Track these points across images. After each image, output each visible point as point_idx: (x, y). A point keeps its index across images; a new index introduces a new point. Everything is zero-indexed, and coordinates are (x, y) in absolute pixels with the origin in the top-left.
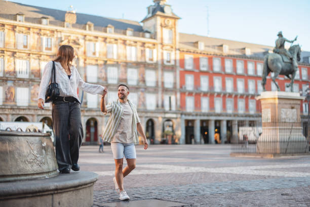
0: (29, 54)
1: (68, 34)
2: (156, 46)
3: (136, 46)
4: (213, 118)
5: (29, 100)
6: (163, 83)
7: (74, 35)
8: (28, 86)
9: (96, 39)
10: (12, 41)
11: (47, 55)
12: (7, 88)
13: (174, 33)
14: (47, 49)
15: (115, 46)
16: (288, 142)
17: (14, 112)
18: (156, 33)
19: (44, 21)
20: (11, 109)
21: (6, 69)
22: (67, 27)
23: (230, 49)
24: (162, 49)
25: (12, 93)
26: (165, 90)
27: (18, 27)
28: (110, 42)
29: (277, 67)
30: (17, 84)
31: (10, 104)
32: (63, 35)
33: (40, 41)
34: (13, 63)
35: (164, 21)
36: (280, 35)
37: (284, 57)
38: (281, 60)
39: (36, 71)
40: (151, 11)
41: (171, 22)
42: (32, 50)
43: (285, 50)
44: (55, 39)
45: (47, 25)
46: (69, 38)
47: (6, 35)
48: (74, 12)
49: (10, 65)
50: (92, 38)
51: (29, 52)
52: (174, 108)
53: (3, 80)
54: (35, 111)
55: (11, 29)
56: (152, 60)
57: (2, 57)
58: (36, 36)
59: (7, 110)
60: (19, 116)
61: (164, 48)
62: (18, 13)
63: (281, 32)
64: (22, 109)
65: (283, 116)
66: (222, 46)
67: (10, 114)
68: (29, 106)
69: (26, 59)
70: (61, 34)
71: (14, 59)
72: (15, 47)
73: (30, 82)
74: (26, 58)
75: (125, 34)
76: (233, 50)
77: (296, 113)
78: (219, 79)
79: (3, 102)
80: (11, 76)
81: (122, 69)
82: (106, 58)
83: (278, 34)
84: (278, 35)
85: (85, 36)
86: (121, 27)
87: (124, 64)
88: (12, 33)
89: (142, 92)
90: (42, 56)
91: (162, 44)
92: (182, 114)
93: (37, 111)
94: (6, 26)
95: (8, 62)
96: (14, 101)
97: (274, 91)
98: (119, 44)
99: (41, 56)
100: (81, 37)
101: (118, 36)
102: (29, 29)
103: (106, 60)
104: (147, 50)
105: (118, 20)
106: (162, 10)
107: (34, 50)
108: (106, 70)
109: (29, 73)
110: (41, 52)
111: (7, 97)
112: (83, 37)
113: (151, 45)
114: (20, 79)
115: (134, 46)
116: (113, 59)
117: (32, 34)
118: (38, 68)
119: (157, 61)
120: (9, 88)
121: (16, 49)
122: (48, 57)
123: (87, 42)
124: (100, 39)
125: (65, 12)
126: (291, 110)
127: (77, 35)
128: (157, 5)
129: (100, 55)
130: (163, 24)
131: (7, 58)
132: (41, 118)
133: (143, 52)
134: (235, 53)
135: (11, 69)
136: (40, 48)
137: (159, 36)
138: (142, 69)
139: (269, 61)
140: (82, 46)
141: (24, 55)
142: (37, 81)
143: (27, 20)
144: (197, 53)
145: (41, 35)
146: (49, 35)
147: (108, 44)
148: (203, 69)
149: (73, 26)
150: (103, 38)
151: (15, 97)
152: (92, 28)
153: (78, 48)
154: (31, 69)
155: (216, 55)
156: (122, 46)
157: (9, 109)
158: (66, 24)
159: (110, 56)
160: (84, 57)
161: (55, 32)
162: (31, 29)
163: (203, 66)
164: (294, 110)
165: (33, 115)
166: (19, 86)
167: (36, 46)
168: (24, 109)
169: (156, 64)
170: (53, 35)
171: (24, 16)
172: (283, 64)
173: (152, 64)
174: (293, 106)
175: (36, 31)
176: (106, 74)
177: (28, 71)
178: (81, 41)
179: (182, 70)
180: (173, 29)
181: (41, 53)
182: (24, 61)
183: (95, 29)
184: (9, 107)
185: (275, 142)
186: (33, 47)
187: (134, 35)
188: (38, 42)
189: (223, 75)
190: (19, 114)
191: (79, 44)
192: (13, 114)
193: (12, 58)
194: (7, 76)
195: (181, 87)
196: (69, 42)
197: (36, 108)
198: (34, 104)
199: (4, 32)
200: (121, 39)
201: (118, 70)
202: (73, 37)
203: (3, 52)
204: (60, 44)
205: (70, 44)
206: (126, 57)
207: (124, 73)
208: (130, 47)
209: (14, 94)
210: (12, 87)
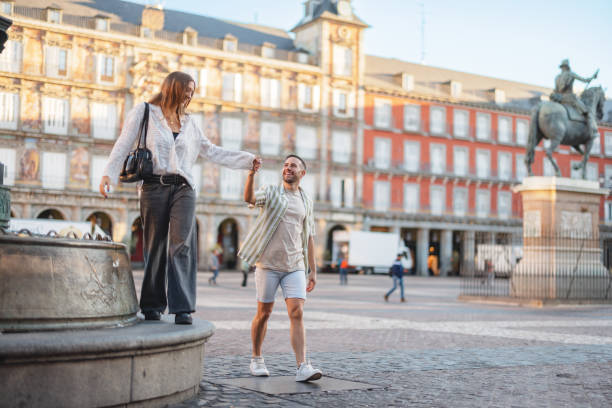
0: (69, 88)
1: (148, 51)
2: (318, 79)
3: (279, 78)
4: (427, 226)
5: (67, 178)
6: (330, 153)
7: (158, 53)
8: (65, 150)
9: (201, 62)
10: (37, 60)
11: (104, 91)
12: (24, 152)
13: (355, 55)
14: (105, 78)
15: (238, 76)
16: (572, 278)
17: (37, 201)
18: (319, 54)
19: (101, 23)
20: (31, 193)
21: (24, 116)
22: (145, 36)
23: (464, 91)
24: (331, 85)
25: (33, 163)
26: (335, 168)
27: (48, 34)
28: (229, 69)
29: (557, 130)
30: (43, 145)
31: (29, 183)
32: (137, 51)
33: (91, 63)
34: (37, 103)
35: (337, 32)
36: (565, 66)
37: (571, 111)
38: (565, 116)
39: (82, 121)
40: (311, 10)
41: (350, 33)
42: (76, 80)
43: (574, 96)
44: (122, 60)
45: (106, 31)
46: (149, 58)
47: (25, 48)
48: (160, 7)
49: (32, 108)
50: (193, 59)
51: (68, 83)
52: (349, 204)
53: (17, 136)
54: (79, 200)
55: (35, 36)
56: (309, 106)
57: (17, 91)
58: (85, 53)
59: (23, 196)
60: (46, 208)
61: (335, 84)
62: (49, 5)
63: (567, 61)
64: (52, 195)
65: (566, 226)
66: (448, 83)
67: (27, 204)
68: (67, 189)
69: (62, 97)
70: (133, 51)
71: (40, 96)
72: (41, 72)
73: (70, 143)
74: (62, 94)
75: (258, 53)
76: (470, 92)
77: (590, 220)
78: (441, 149)
79: (16, 179)
80: (32, 130)
81: (251, 123)
82: (221, 100)
83: (560, 64)
84: (562, 67)
85: (180, 55)
86: (252, 39)
87: (255, 113)
88: (36, 45)
90: (95, 92)
91: (330, 75)
92: (365, 215)
93: (82, 199)
94: (26, 31)
95: (28, 101)
96: (37, 178)
97: (548, 175)
98: (246, 73)
99: (92, 92)
100: (171, 57)
101: (244, 57)
102: (71, 37)
103: (219, 103)
104: (302, 88)
105: (246, 27)
106: (334, 9)
107: (80, 80)
108: (219, 123)
109: (69, 124)
110: (91, 83)
111: (23, 169)
112: (175, 57)
113: (309, 78)
114: (50, 137)
115: (275, 78)
116: (234, 102)
117: (75, 47)
118: (85, 116)
119: (320, 110)
120: (28, 154)
121: (45, 77)
122: (105, 95)
123: (184, 68)
124: (209, 62)
125: (141, 8)
126: (580, 214)
127: (165, 54)
129: (208, 93)
130: (334, 36)
131: (25, 93)
132: (90, 212)
133: (293, 90)
134: (474, 98)
135: (34, 115)
136: (92, 77)
137: (325, 60)
138: (290, 124)
139: (541, 116)
141: (60, 88)
142: (83, 140)
143: (68, 19)
144: (400, 96)
145: (93, 50)
146: (109, 51)
147: (224, 74)
148: (413, 128)
149: (158, 34)
150: (215, 60)
151: (38, 170)
152: (195, 40)
154: (73, 116)
155: (437, 102)
156: (253, 78)
157: (26, 193)
158: (143, 30)
159: (227, 97)
161: (122, 46)
162: (75, 39)
163: (411, 123)
164: (587, 215)
165: (72, 207)
166: (48, 149)
167: (83, 71)
168: (56, 195)
169: (319, 115)
170: (118, 52)
171: (61, 12)
173: (309, 116)
174: (585, 206)
175: (84, 42)
176: (219, 131)
177: (66, 121)
178: (172, 66)
179: (368, 128)
180: (354, 48)
181: (93, 86)
182: (60, 102)
183: (200, 43)
184: (27, 190)
185: (547, 276)
186: (77, 74)
187: (277, 57)
188: (86, 63)
189: (450, 141)
190: (45, 205)
191: (167, 71)
192: (34, 205)
193: (36, 94)
194: (26, 128)
195: (366, 162)
196: (148, 66)
197: (80, 194)
198: (75, 185)
199: (21, 41)
200: (250, 64)
201: (243, 124)
202: (156, 57)
203: (18, 81)
204: (131, 69)
205: (151, 70)
206: (259, 99)
207: (254, 131)
208: (268, 80)
209: (37, 164)
210: (34, 150)
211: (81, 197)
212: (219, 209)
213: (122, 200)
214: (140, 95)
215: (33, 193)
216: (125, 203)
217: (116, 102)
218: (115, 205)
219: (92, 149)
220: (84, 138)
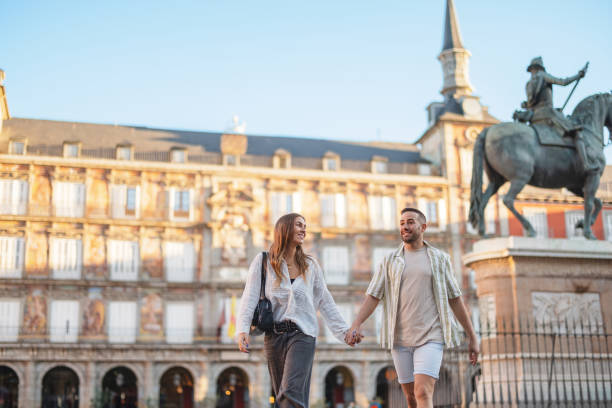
0: (138, 228)
1: (227, 180)
2: (444, 192)
3: (392, 195)
5: (137, 329)
7: (240, 180)
8: (134, 297)
9: (292, 186)
10: (102, 202)
11: (178, 228)
12: (89, 303)
14: (179, 214)
15: (339, 198)
17: (100, 358)
18: (444, 162)
19: (177, 155)
20: (94, 349)
21: (87, 262)
22: (230, 164)
24: (461, 197)
25: (98, 315)
27: (114, 173)
28: (327, 190)
30: (109, 294)
31: (92, 338)
32: (215, 181)
33: (163, 198)
34: (102, 248)
35: (464, 134)
36: (536, 67)
37: (544, 132)
38: (532, 140)
39: (154, 264)
40: (434, 115)
42: (146, 219)
44: (198, 192)
45: (182, 162)
46: (230, 187)
47: (88, 190)
48: (241, 130)
49: (96, 254)
50: (284, 183)
51: (136, 223)
53: (80, 286)
54: (150, 354)
55: (99, 176)
56: (436, 225)
57: (79, 237)
58: (156, 189)
59: (85, 352)
60: (113, 365)
62: (119, 141)
64: (117, 350)
65: (542, 316)
67: (93, 361)
68: (138, 342)
69: (130, 240)
70: (211, 180)
71: (105, 240)
72: (107, 213)
73: (140, 289)
74: (130, 236)
75: (368, 170)
79: (80, 334)
80: (97, 278)
81: (360, 250)
82: (320, 226)
85: (267, 180)
86: (357, 155)
87: (364, 238)
88: (101, 186)
90: (167, 230)
91: (458, 185)
93: (154, 354)
94: (89, 172)
95: (92, 246)
96: (103, 331)
98: (349, 192)
99: (164, 231)
100: (256, 183)
101: (345, 175)
102: (139, 173)
103: (318, 231)
104: (422, 204)
106: (458, 109)
107: (151, 218)
108: (320, 254)
109: (139, 268)
110: (163, 221)
111: (86, 323)
112: (261, 183)
113: (431, 192)
114: (117, 284)
115: (387, 195)
116: (335, 227)
117: (145, 184)
118: (158, 257)
119: (449, 226)
121: (111, 218)
122: (181, 232)
123: (273, 194)
124: (302, 185)
126: (573, 296)
127: (248, 181)
128: (447, 99)
130: (461, 140)
131: (88, 239)
132: (164, 367)
135: (99, 260)
136: (164, 215)
137: (451, 168)
140: (259, 203)
141: (127, 229)
142: (155, 285)
143: (138, 156)
144: (556, 201)
145: (165, 185)
146: (183, 184)
147: (322, 196)
149: (243, 162)
150: (310, 181)
151: (104, 323)
152: (289, 161)
153: (250, 208)
154: (143, 256)
156: (359, 198)
157: (88, 350)
158: (226, 158)
159: (328, 222)
160: (264, 227)
161: (198, 177)
162: (144, 175)
164: (589, 297)
165: (143, 363)
166: (115, 298)
167: (153, 208)
168: (122, 350)
169: (448, 234)
170: (193, 184)
171: (132, 148)
172: (539, 151)
173: (435, 236)
175: (155, 177)
177: (136, 264)
178: (258, 193)
181: (165, 224)
182: (127, 245)
183: (294, 165)
184: (88, 346)
186: (147, 213)
187: (390, 171)
188: (158, 199)
190: (111, 362)
191: (250, 199)
192: (98, 363)
193: (101, 239)
194: (90, 276)
196: (228, 196)
197: (149, 347)
198: (146, 337)
199: (84, 183)
200: (354, 182)
201: (350, 252)
202: (238, 185)
203: (80, 226)
204: (208, 201)
205: (233, 200)
206: (368, 222)
207: (364, 260)
208: (378, 198)
209: (102, 317)
210: (99, 301)
211: (152, 350)
212: (324, 356)
213: (200, 350)
214: (220, 229)
215: (96, 349)
216: (205, 354)
217: (193, 239)
218: (194, 357)
219: (165, 296)
220: (156, 282)
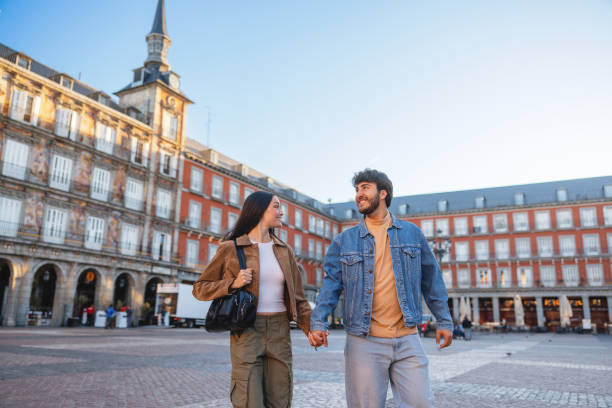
2: (149, 138)
3: (114, 127)
6: (154, 207)
9: (36, 89)
13: (179, 125)
15: (75, 114)
18: (151, 115)
23: (248, 175)
24: (159, 146)
26: (157, 223)
28: (65, 104)
35: (167, 98)
41: (177, 104)
50: (28, 83)
52: (167, 258)
56: (139, 160)
61: (162, 145)
66: (240, 166)
75: (95, 98)
76: (252, 177)
81: (84, 165)
82: (54, 134)
85: (13, 74)
87: (89, 156)
89: (115, 217)
91: (159, 135)
92: (179, 271)
98: (83, 114)
100: (1, 73)
101: (82, 97)
103: (51, 137)
104: (134, 140)
106: (165, 79)
108: (49, 159)
112: (6, 74)
113: (141, 133)
115: (111, 125)
116: (68, 139)
119: (149, 165)
123: (15, 89)
124: (44, 91)
129: (39, 123)
130: (165, 102)
133: (126, 142)
137: (156, 121)
138: (121, 173)
140: (3, 94)
144: (210, 167)
147: (60, 107)
148: (217, 196)
150: (52, 90)
156: (89, 121)
159: (60, 132)
163: (216, 193)
169: (147, 170)
173: (139, 169)
176: (48, 168)
178: (2, 83)
179: (185, 190)
180: (179, 117)
195: (182, 222)
200: (88, 105)
201: (75, 164)
206: (93, 142)
207: (84, 173)
208: (104, 126)
212: (40, 253)
